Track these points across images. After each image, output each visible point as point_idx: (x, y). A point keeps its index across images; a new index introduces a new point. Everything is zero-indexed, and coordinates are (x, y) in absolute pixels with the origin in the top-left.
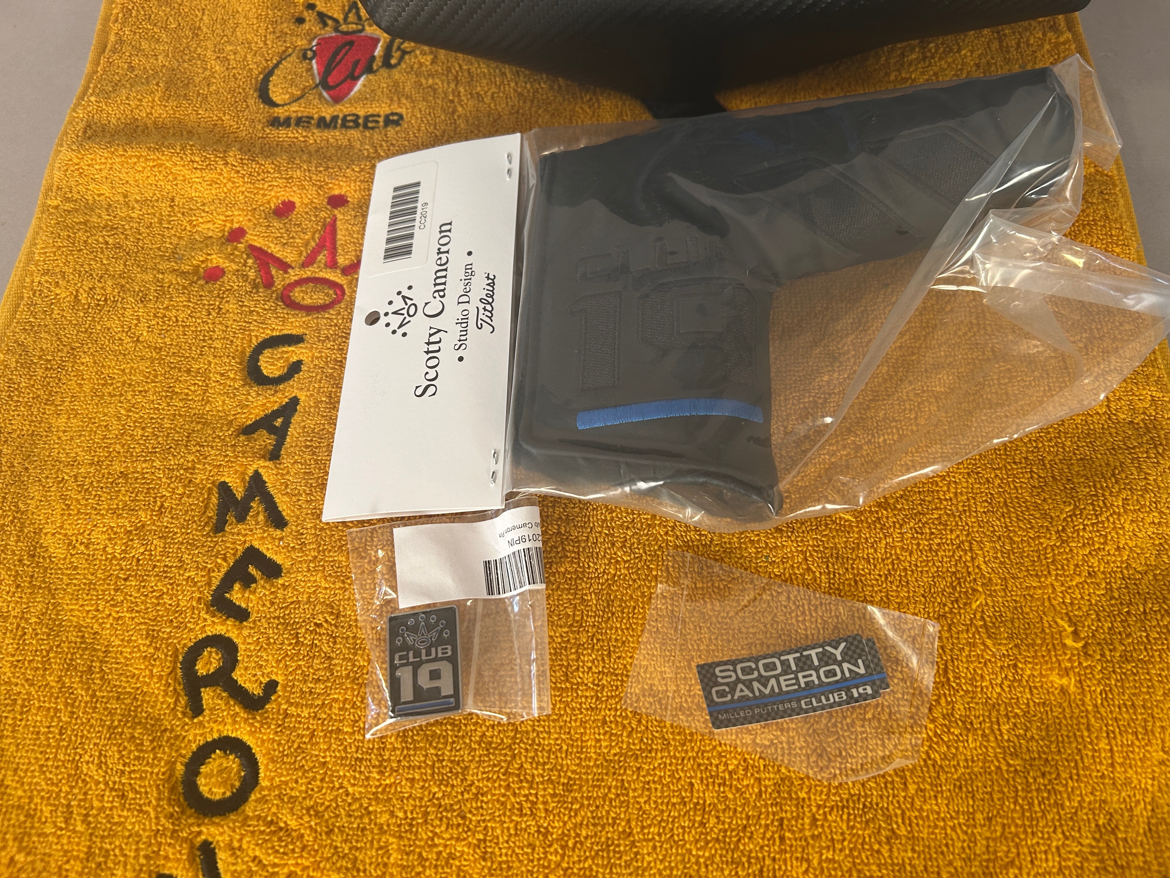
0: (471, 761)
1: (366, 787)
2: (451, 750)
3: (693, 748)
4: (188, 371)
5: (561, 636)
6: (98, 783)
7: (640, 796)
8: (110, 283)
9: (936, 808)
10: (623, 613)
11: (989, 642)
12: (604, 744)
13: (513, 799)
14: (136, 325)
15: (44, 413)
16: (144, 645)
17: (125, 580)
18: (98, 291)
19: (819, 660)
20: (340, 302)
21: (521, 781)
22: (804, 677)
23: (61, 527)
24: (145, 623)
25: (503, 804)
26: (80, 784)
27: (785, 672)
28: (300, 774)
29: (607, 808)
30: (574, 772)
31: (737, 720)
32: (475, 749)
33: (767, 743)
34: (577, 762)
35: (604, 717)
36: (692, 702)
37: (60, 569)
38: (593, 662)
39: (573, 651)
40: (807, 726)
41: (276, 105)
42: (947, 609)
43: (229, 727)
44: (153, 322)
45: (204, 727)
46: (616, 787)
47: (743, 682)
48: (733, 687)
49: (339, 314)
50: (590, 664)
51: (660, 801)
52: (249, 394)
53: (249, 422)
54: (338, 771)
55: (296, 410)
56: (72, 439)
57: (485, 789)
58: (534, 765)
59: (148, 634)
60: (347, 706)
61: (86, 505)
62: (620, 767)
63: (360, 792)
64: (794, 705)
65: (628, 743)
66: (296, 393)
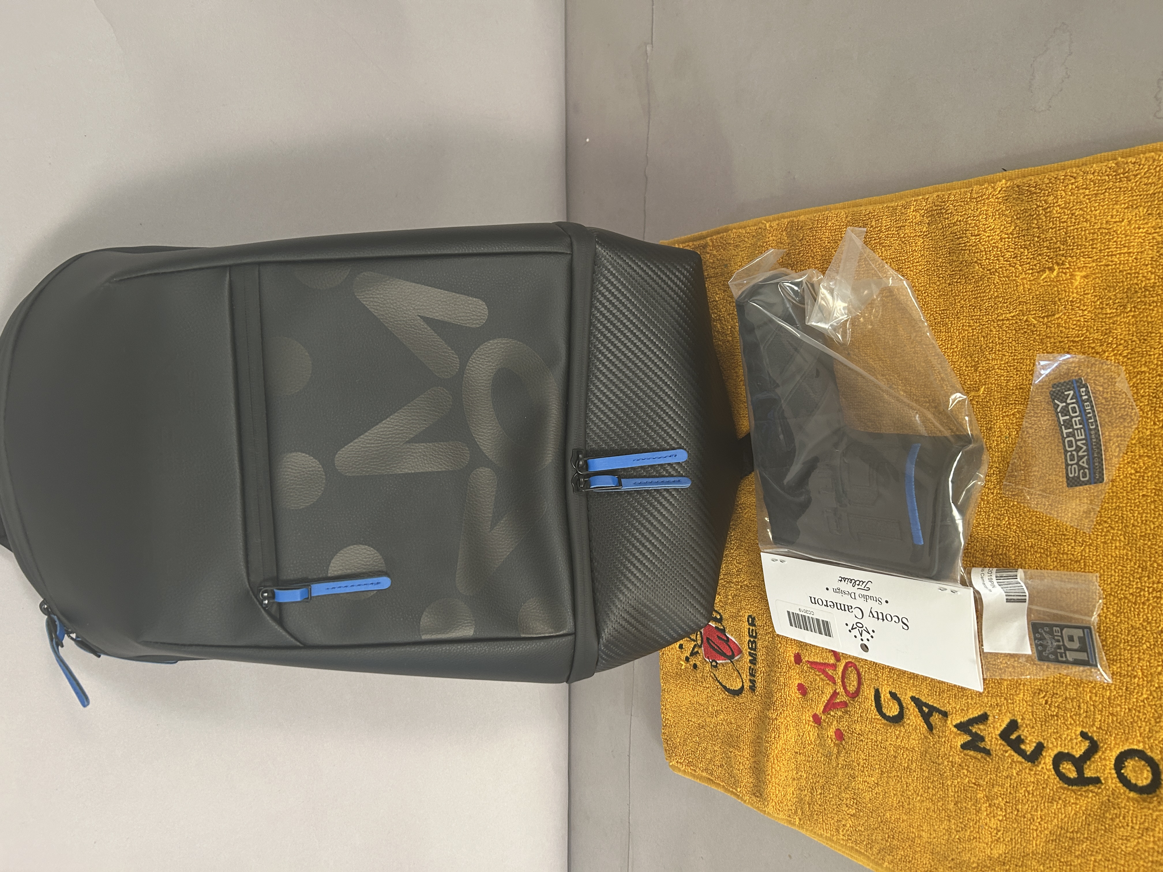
0: (1128, 623)
1: (1143, 687)
2: (1122, 634)
3: (1121, 493)
4: (895, 757)
5: (1053, 561)
6: (1138, 843)
7: (1150, 527)
8: (844, 795)
9: (1156, 356)
10: (1039, 524)
11: (1057, 316)
12: (1118, 544)
13: (1151, 602)
14: (868, 783)
15: (920, 844)
16: (1057, 805)
17: (1018, 811)
18: (848, 802)
19: (1066, 415)
20: (856, 665)
21: (1140, 595)
22: (1076, 425)
23: (987, 844)
24: (1044, 803)
25: (1154, 608)
26: (1139, 853)
27: (1074, 436)
28: (1135, 724)
29: (1157, 547)
30: (1135, 564)
31: (1100, 467)
32: (1121, 620)
33: (1118, 449)
34: (1128, 561)
35: (1102, 542)
36: (1094, 489)
37: (1012, 849)
38: (1069, 545)
39: (1061, 556)
40: (1107, 426)
41: (743, 686)
42: (1037, 338)
43: (1108, 763)
44: (866, 773)
45: (1107, 777)
46: (1144, 540)
47: (1079, 461)
48: (1081, 468)
49: (862, 667)
50: (1070, 547)
51: (1153, 515)
52: (909, 724)
53: (925, 726)
54: (1134, 702)
55: (918, 699)
56: (935, 831)
57: (1145, 617)
58: (1131, 586)
59: (1051, 802)
60: (1094, 691)
61: (974, 828)
62: (1132, 536)
63: (1147, 690)
64: (1093, 432)
65: (1118, 530)
66: (908, 697)
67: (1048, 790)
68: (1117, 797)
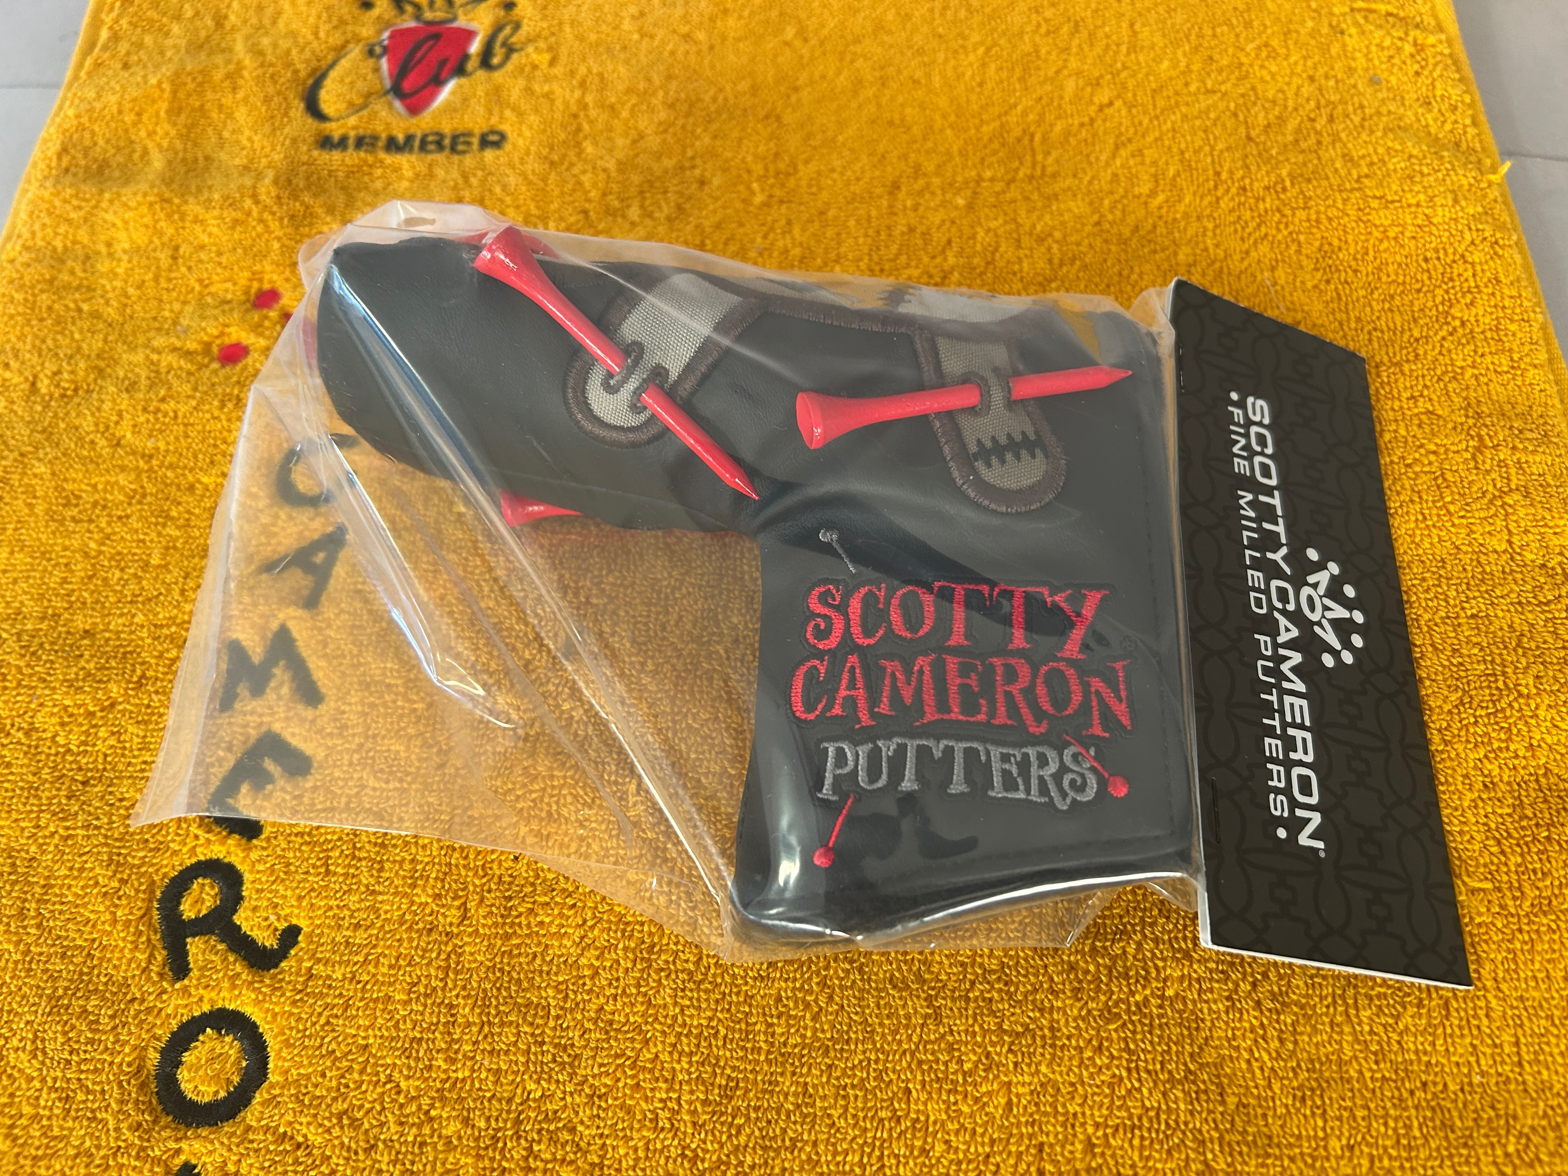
1: (427, 1080)
3: (910, 1037)
4: (192, 489)
6: (30, 1079)
7: (832, 1107)
9: (1265, 1130)
12: (778, 1030)
13: (644, 1106)
14: (117, 423)
16: (104, 876)
17: (85, 783)
18: (66, 376)
21: (656, 1079)
24: (107, 844)
25: (629, 1111)
28: (329, 1063)
29: (782, 1124)
30: (734, 1068)
33: (1020, 1029)
34: (741, 1054)
35: (779, 991)
40: (1079, 1005)
41: (330, 119)
43: (225, 994)
44: (142, 419)
45: (190, 995)
46: (796, 1095)
51: (861, 1114)
52: (277, 517)
53: (277, 557)
54: (385, 1058)
55: (344, 542)
57: (604, 1090)
58: (676, 1056)
59: (111, 860)
60: (401, 962)
61: (31, 675)
62: (802, 1065)
63: (418, 1089)
65: (815, 1030)
67: (141, 854)
68: (142, 1021)
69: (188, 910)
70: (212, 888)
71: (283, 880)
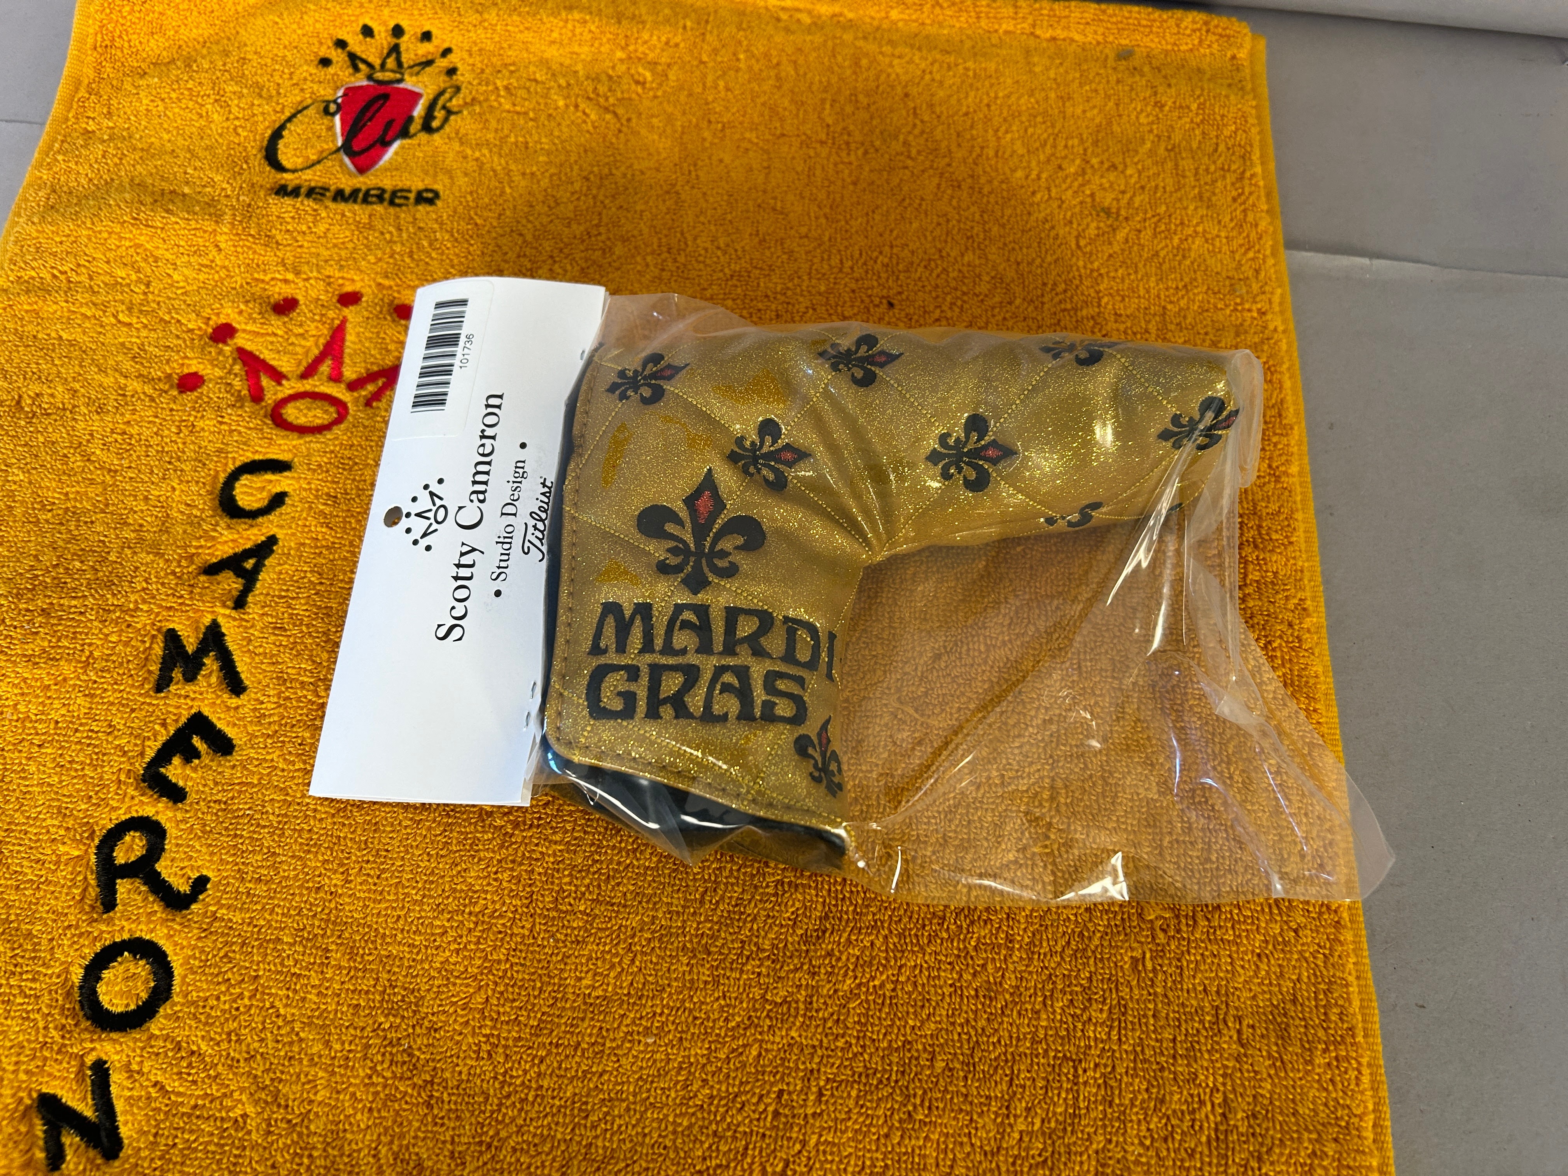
0: (428, 991)
1: (300, 1008)
2: (407, 976)
12: (585, 983)
13: (470, 1039)
14: (88, 441)
17: (40, 746)
20: (339, 424)
21: (484, 1019)
28: (224, 989)
29: (577, 1059)
30: (545, 1014)
34: (551, 1002)
35: (591, 952)
38: (587, 887)
41: (287, 171)
43: (143, 927)
44: (110, 439)
45: (114, 924)
49: (337, 438)
50: (583, 890)
52: (218, 525)
53: (214, 560)
54: (270, 988)
55: (272, 551)
57: (439, 1024)
58: (502, 1001)
62: (600, 1013)
63: (293, 1015)
66: (274, 531)
67: (85, 807)
68: (73, 943)
69: (121, 856)
70: (141, 840)
71: (200, 837)
